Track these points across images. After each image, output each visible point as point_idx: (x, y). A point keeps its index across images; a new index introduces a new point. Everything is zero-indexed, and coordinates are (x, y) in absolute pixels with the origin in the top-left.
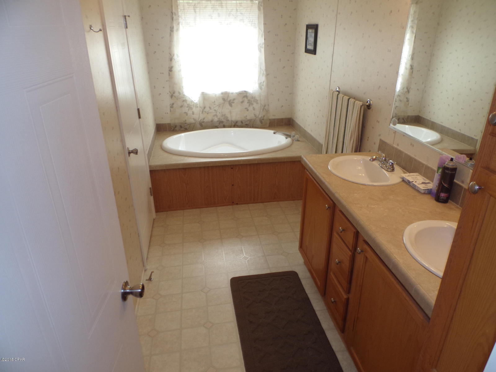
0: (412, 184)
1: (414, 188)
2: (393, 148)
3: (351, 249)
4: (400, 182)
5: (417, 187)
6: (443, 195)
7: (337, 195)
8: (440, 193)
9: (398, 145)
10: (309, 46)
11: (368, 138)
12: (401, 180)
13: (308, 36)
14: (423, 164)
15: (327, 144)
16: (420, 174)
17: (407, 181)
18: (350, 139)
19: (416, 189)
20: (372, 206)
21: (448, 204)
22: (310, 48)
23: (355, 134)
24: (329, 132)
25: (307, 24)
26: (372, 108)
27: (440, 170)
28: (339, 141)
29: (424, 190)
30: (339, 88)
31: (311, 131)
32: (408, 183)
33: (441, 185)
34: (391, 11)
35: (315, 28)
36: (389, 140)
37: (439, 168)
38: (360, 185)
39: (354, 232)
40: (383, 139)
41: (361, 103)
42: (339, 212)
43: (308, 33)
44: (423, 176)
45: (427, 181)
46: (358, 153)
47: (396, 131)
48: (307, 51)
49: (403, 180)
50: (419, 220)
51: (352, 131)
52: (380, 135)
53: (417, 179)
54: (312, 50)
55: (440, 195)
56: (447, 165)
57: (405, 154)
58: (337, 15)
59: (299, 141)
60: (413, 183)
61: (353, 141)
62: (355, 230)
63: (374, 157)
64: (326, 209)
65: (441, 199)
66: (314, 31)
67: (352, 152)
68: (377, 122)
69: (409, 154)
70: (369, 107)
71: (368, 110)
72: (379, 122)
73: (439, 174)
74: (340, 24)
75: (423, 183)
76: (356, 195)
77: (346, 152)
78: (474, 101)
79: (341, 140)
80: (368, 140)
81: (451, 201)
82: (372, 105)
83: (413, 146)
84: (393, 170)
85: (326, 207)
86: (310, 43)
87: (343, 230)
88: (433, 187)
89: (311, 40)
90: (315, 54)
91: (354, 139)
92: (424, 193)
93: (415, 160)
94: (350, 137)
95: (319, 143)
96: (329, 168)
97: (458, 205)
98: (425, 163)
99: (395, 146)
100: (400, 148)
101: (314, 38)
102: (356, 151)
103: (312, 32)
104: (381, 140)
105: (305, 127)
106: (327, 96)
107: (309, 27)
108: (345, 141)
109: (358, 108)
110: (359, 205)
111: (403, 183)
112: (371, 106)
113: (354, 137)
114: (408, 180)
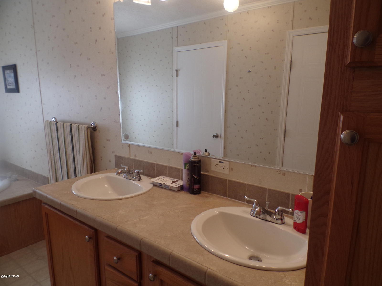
0: (164, 186)
1: (167, 188)
2: (132, 160)
3: (136, 279)
4: (153, 187)
5: (170, 187)
6: (196, 187)
7: (99, 219)
8: (194, 185)
9: (135, 156)
10: (10, 86)
11: (101, 157)
12: (152, 185)
13: (6, 77)
14: (166, 167)
15: (55, 175)
16: (165, 176)
17: (158, 185)
18: (82, 163)
19: (170, 189)
20: (145, 218)
21: (201, 194)
22: (11, 88)
23: (87, 156)
24: (55, 162)
25: (3, 65)
26: (98, 129)
27: (187, 166)
28: (69, 167)
29: (177, 187)
30: (55, 118)
31: (31, 167)
32: (160, 186)
33: (193, 178)
34: (96, 40)
35: (14, 68)
36: (125, 154)
37: (185, 164)
38: (118, 201)
39: (136, 256)
40: (118, 154)
41: (86, 126)
42: (106, 238)
43: (6, 74)
44: (169, 177)
45: (175, 180)
46: (94, 173)
47: (129, 144)
48: (8, 91)
49: (155, 185)
50: (195, 215)
51: (83, 154)
52: (113, 152)
53: (167, 181)
54: (14, 89)
55: (194, 188)
56: (193, 159)
57: (145, 162)
58: (36, 53)
59: (18, 180)
60: (165, 184)
61: (87, 164)
62: (136, 254)
63: (120, 171)
64: (87, 241)
65: (196, 191)
66: (12, 71)
67: (88, 173)
68: (107, 140)
69: (148, 161)
70: (94, 129)
71: (95, 132)
72: (109, 141)
73: (187, 170)
74: (43, 60)
75: (173, 182)
76: (120, 212)
77: (81, 176)
78: (162, 125)
79: (71, 166)
80: (101, 160)
81: (202, 191)
82: (97, 126)
83: (151, 153)
84: (140, 179)
85: (86, 238)
86: (10, 83)
87: (119, 259)
88: (184, 183)
89: (11, 79)
90: (18, 91)
91: (87, 161)
92: (178, 191)
93: (157, 165)
94: (82, 160)
95: (44, 177)
96: (75, 193)
97: (209, 192)
98: (166, 165)
99: (133, 157)
100: (138, 158)
101: (13, 78)
102: (92, 172)
103: (10, 73)
104: (116, 156)
105: (21, 165)
106: (42, 129)
107: (5, 68)
108: (76, 166)
109: (85, 131)
110: (131, 222)
111: (155, 188)
112: (97, 128)
113: (87, 159)
114: (159, 183)
